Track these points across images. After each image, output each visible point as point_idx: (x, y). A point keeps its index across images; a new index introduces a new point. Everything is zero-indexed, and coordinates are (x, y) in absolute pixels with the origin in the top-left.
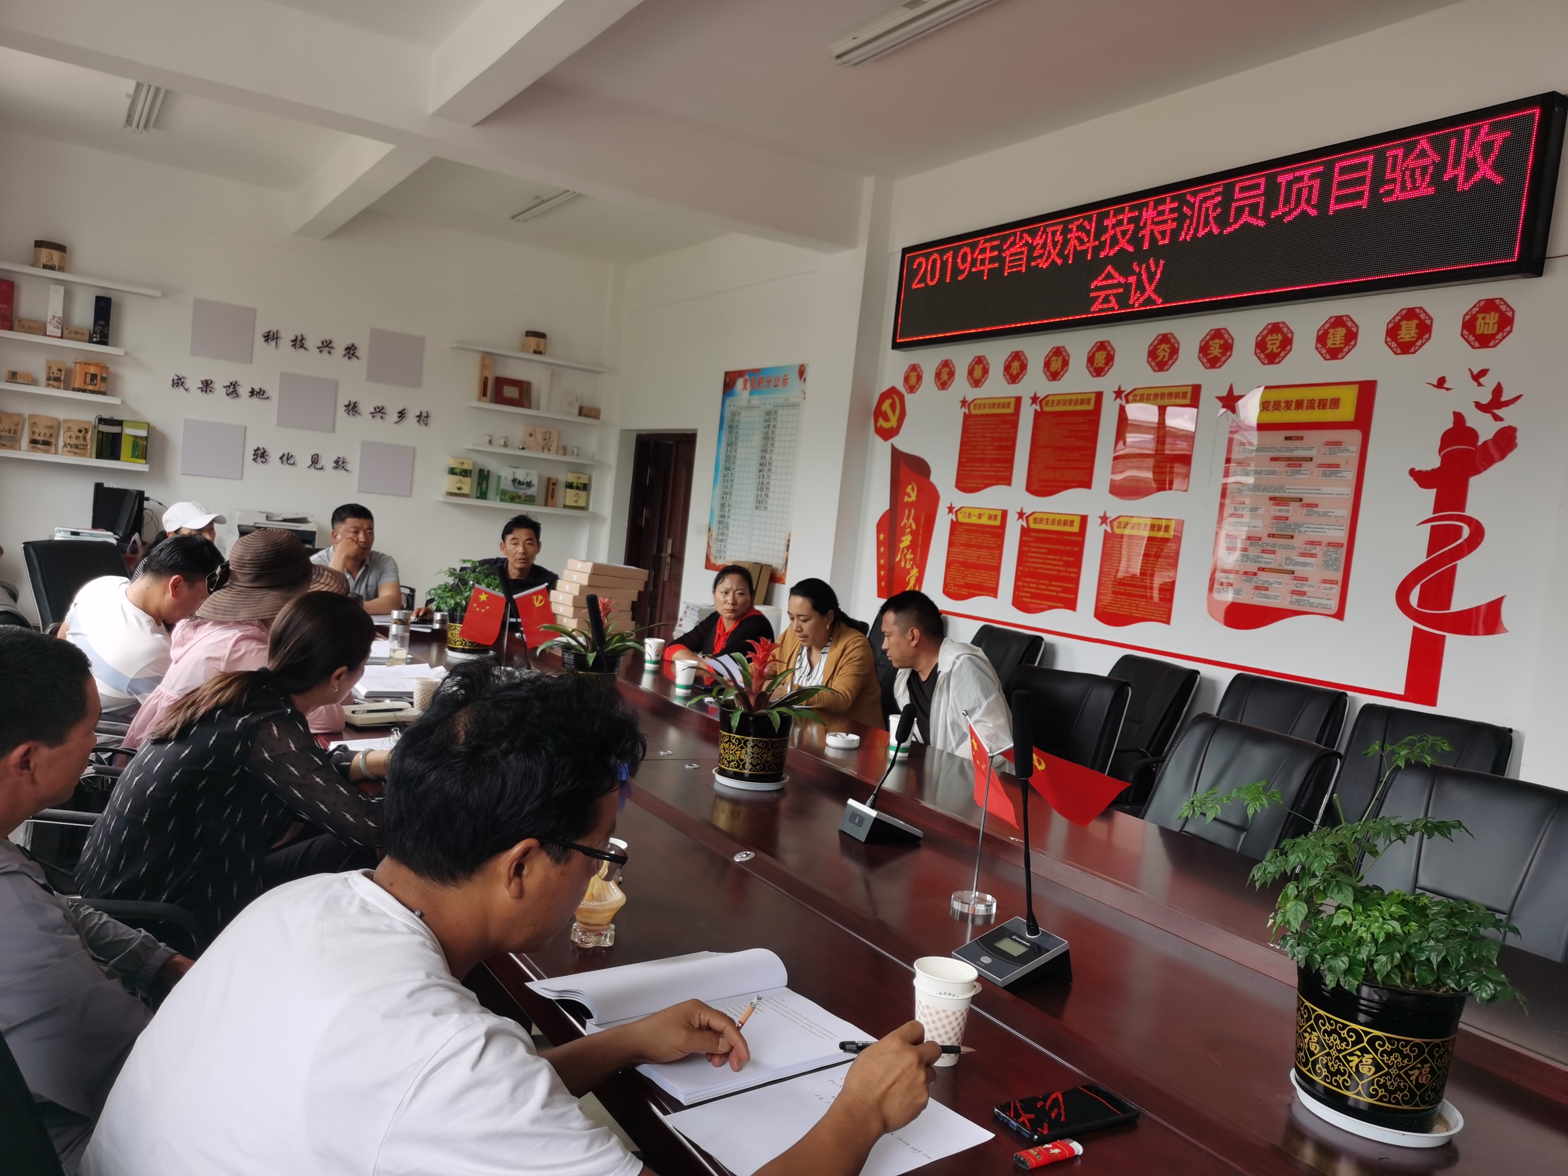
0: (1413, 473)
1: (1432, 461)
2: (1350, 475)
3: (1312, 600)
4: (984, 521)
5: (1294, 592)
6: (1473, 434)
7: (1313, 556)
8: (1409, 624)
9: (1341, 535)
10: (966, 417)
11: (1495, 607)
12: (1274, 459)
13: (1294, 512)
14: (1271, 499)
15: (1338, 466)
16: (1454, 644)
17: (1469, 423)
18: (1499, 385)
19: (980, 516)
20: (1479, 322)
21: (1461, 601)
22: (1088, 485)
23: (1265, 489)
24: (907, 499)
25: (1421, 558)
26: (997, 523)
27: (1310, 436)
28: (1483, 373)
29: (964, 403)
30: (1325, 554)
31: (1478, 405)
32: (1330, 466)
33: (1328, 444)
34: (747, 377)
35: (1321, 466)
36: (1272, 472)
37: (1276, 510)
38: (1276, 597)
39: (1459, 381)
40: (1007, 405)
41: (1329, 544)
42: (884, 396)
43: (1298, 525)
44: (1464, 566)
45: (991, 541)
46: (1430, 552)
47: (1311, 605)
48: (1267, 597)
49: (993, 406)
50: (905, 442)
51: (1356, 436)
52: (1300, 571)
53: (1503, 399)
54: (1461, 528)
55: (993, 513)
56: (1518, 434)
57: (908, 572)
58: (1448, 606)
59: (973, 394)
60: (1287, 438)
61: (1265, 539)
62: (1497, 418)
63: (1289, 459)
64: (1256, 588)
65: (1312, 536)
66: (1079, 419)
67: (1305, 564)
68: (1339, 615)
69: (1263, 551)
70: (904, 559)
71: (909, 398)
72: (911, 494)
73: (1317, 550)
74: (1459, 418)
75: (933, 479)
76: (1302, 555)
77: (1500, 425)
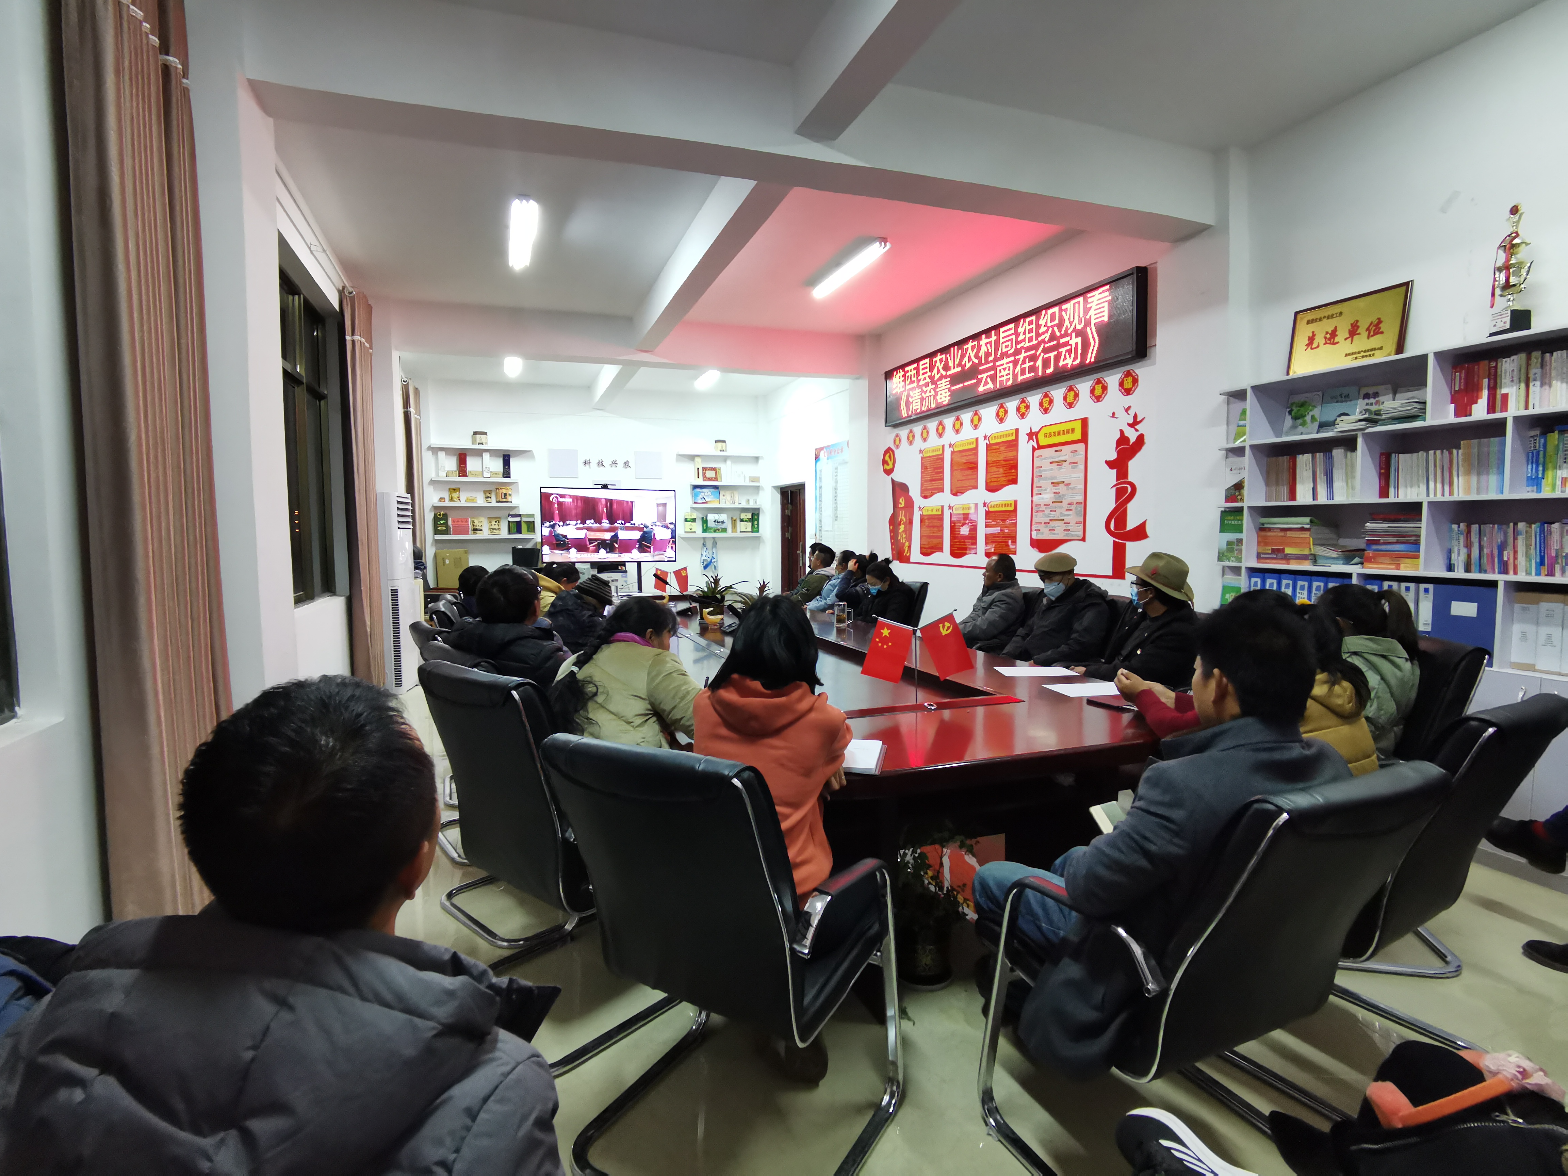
0: (1106, 462)
1: (1113, 456)
2: (1082, 467)
3: (1072, 533)
4: (934, 513)
5: (1064, 530)
6: (1128, 439)
7: (1071, 510)
8: (1111, 539)
9: (1080, 498)
10: (922, 458)
11: (1142, 526)
12: (1051, 463)
13: (1061, 489)
14: (1052, 483)
15: (1077, 463)
16: (1130, 546)
17: (1126, 434)
18: (1136, 413)
19: (932, 510)
20: (1125, 382)
21: (1131, 524)
22: (976, 487)
23: (1049, 479)
24: (900, 506)
25: (1113, 506)
26: (940, 513)
27: (1065, 448)
28: (1129, 408)
29: (921, 451)
30: (1076, 509)
31: (1129, 425)
32: (1074, 463)
33: (1072, 452)
34: (825, 450)
35: (1070, 463)
36: (1051, 470)
37: (1055, 489)
38: (1058, 534)
39: (1120, 413)
40: (938, 450)
41: (1077, 503)
42: (886, 453)
43: (1064, 495)
44: (1130, 506)
45: (937, 523)
46: (1116, 502)
47: (1072, 536)
48: (1054, 534)
49: (933, 451)
50: (897, 476)
51: (1082, 445)
52: (1067, 519)
53: (1138, 420)
54: (1127, 487)
55: (938, 508)
56: (1145, 437)
57: (904, 544)
58: (1125, 529)
59: (924, 446)
60: (1056, 451)
61: (1051, 504)
62: (1137, 430)
63: (1057, 462)
64: (1050, 530)
65: (1070, 500)
66: (970, 453)
67: (1068, 515)
68: (1083, 539)
69: (1051, 511)
70: (902, 538)
71: (896, 452)
72: (902, 502)
73: (1073, 507)
74: (1122, 432)
75: (911, 494)
76: (1067, 510)
77: (1138, 433)
